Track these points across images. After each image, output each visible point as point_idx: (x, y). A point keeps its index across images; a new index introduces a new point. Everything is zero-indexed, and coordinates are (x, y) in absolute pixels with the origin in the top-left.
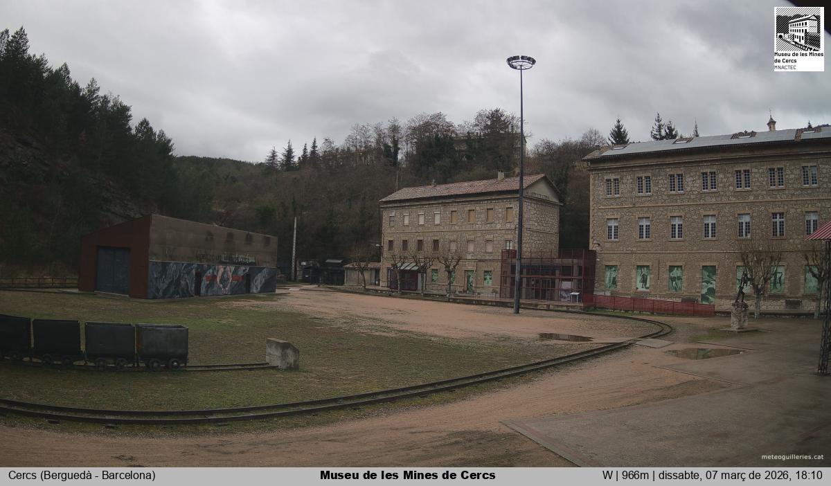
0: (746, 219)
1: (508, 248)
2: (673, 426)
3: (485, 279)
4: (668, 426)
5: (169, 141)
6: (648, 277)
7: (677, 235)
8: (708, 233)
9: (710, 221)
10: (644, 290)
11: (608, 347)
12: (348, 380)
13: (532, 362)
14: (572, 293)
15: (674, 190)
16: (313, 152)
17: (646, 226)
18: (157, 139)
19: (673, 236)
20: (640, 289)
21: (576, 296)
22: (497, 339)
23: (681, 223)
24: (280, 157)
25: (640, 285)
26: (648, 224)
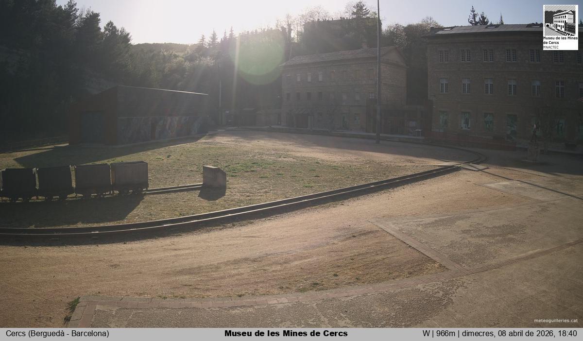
0: (537, 83)
1: (371, 98)
2: (487, 228)
3: (355, 119)
4: (483, 227)
5: (128, 34)
6: (470, 120)
7: (489, 92)
8: (511, 92)
9: (513, 83)
10: (466, 129)
11: (442, 169)
12: (261, 193)
13: (390, 178)
14: (417, 130)
15: (487, 60)
16: (231, 35)
17: (468, 84)
18: (120, 34)
19: (487, 92)
20: (464, 129)
21: (419, 131)
22: (365, 162)
23: (492, 83)
24: (208, 40)
25: (463, 125)
26: (469, 83)
